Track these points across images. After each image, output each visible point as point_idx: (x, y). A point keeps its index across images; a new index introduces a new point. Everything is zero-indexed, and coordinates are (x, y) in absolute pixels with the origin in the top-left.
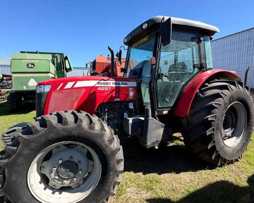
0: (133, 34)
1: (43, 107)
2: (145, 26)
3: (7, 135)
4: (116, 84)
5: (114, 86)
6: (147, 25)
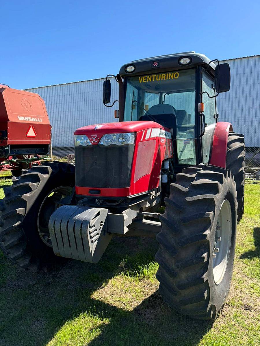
2: (185, 63)
3: (92, 224)
4: (165, 134)
5: (165, 137)
6: (189, 61)
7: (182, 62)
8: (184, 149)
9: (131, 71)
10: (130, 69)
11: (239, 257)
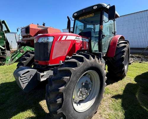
0: (84, 11)
1: (49, 52)
2: (95, 8)
3: (23, 76)
4: (82, 39)
5: (81, 40)
6: (97, 7)
7: (94, 8)
8: (94, 46)
9: (76, 15)
10: (75, 14)
11: (111, 96)
